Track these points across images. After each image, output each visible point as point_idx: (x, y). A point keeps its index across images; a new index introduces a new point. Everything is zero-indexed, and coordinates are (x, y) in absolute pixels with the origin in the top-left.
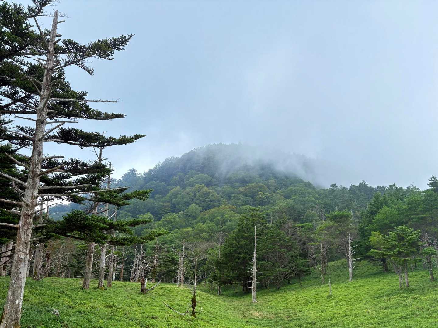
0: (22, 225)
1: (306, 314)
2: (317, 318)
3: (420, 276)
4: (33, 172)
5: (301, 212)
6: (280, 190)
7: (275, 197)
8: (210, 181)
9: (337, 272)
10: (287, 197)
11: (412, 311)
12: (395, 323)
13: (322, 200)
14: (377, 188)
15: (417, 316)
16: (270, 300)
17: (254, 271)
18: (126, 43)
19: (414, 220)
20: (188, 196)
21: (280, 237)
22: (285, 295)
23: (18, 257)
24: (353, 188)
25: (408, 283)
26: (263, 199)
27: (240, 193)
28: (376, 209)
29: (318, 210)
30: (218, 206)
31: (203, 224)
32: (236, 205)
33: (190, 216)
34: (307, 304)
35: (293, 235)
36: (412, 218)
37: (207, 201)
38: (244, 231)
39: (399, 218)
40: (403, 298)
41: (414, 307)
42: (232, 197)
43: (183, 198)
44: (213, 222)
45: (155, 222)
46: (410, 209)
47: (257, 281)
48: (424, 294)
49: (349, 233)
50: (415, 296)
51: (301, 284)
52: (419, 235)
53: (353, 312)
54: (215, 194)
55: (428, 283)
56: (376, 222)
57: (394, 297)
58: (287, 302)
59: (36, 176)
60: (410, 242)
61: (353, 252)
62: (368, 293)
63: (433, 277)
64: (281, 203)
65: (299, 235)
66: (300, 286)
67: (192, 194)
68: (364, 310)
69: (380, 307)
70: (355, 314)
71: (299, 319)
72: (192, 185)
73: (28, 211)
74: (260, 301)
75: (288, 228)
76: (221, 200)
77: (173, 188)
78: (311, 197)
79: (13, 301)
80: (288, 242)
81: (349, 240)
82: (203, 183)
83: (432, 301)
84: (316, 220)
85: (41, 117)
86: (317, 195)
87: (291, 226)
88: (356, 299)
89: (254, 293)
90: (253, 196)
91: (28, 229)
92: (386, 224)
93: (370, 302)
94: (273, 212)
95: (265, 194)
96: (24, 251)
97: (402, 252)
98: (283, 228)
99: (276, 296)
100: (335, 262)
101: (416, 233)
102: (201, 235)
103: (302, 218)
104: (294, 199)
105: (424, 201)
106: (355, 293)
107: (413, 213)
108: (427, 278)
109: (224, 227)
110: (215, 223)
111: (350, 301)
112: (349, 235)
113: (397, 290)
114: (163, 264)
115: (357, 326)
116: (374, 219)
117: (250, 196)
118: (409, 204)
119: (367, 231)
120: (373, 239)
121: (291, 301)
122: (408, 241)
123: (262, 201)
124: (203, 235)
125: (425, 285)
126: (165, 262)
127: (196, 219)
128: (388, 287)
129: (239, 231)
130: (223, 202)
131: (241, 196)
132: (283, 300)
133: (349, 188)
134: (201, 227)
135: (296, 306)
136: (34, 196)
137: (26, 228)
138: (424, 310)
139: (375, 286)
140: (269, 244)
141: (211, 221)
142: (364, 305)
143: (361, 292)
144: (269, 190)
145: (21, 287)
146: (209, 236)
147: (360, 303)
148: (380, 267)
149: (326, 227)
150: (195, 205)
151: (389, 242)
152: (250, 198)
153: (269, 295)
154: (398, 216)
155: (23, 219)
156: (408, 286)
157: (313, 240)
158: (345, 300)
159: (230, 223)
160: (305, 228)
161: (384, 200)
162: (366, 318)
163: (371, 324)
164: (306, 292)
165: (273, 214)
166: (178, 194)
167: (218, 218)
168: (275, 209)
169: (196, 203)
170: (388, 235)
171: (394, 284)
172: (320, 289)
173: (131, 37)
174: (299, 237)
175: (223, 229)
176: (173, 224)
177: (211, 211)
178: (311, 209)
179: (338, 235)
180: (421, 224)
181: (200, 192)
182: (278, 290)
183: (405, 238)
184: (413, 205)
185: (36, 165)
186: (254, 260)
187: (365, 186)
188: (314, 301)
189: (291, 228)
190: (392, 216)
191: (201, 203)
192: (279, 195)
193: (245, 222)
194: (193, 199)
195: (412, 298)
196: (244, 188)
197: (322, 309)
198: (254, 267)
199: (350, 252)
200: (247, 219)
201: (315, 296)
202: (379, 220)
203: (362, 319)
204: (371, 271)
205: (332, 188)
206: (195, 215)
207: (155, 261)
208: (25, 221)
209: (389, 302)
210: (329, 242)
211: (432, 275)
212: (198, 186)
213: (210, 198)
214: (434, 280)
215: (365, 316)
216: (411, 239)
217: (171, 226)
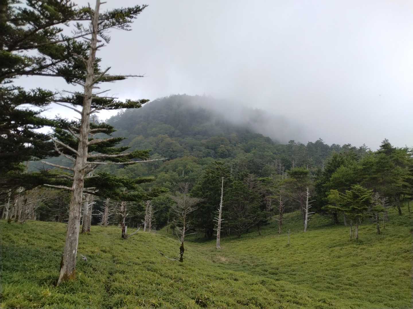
0: (76, 188)
1: (269, 260)
2: (279, 264)
3: (367, 229)
4: (83, 142)
5: (260, 166)
6: (241, 143)
7: (236, 150)
8: (174, 132)
9: (292, 223)
10: (247, 151)
11: (361, 260)
12: (348, 270)
13: (280, 155)
14: (332, 146)
15: (366, 264)
16: (233, 247)
17: (220, 221)
18: (139, 12)
19: (367, 179)
20: (151, 145)
21: (244, 190)
22: (247, 243)
23: (74, 215)
24: (310, 144)
25: (358, 236)
26: (224, 152)
27: (202, 145)
28: (333, 168)
29: (276, 165)
30: (181, 157)
31: (166, 173)
32: (198, 156)
33: (152, 165)
34: (267, 252)
35: (254, 188)
36: (366, 178)
37: (170, 152)
38: (209, 183)
39: (353, 177)
40: (353, 248)
41: (363, 257)
42: (194, 148)
43: (146, 148)
44: (176, 171)
45: (118, 169)
46: (364, 169)
47: (221, 229)
48: (371, 246)
49: (308, 189)
50: (364, 247)
51: (259, 233)
52: (372, 194)
53: (310, 260)
54: (178, 145)
55: (375, 236)
56: (333, 180)
57: (346, 247)
58: (249, 249)
59: (86, 145)
60: (364, 200)
61: (310, 206)
62: (322, 243)
63: (379, 231)
64: (241, 157)
65: (259, 188)
66: (259, 235)
67: (155, 144)
68: (320, 258)
69: (334, 256)
70: (312, 261)
71: (263, 265)
72: (155, 135)
73: (81, 176)
74: (224, 247)
75: (250, 181)
76: (184, 151)
77: (136, 137)
78: (270, 152)
79: (71, 251)
80: (251, 195)
81: (307, 195)
82: (167, 133)
83: (378, 251)
84: (273, 174)
85: (88, 93)
86: (275, 151)
87: (252, 180)
88: (312, 248)
89: (218, 240)
90: (214, 149)
91: (80, 192)
92: (342, 182)
93: (325, 251)
94: (233, 165)
95: (226, 147)
96: (78, 209)
97: (356, 209)
98: (245, 181)
99: (238, 244)
100: (289, 214)
101: (370, 193)
102: (164, 183)
103: (260, 171)
104: (254, 153)
105: (377, 163)
106: (310, 243)
107: (367, 173)
108: (374, 231)
109: (187, 177)
110: (177, 173)
111: (307, 250)
112: (308, 190)
113: (347, 241)
114: (130, 210)
115: (315, 271)
116: (331, 177)
117: (212, 149)
118: (364, 165)
119: (323, 187)
120: (331, 196)
121: (253, 249)
122: (362, 199)
123: (223, 153)
124: (166, 184)
125: (372, 238)
126: (132, 208)
127: (158, 168)
128: (340, 238)
129: (205, 183)
130: (185, 153)
131: (203, 148)
132: (245, 247)
133: (306, 145)
134: (164, 176)
135: (257, 253)
136: (85, 163)
137: (79, 191)
138: (371, 260)
139: (328, 237)
140: (233, 195)
141: (174, 171)
142: (319, 254)
143: (316, 242)
144: (230, 143)
145: (76, 240)
146: (171, 185)
147: (316, 251)
148: (330, 220)
149: (286, 182)
150: (158, 154)
151: (345, 199)
152: (212, 151)
153: (232, 242)
154: (353, 175)
155: (76, 183)
156: (357, 238)
157: (271, 193)
158: (302, 249)
159: (193, 174)
160: (265, 182)
161: (341, 159)
162: (322, 265)
163: (327, 270)
164: (266, 240)
165: (233, 166)
166: (141, 143)
167: (180, 168)
168: (236, 162)
169: (159, 153)
170: (345, 193)
171: (344, 235)
172: (278, 238)
173: (144, 7)
174: (259, 189)
175: (185, 179)
176: (136, 172)
177: (174, 161)
178: (269, 163)
179: (296, 190)
180: (373, 183)
181: (163, 142)
182: (239, 238)
183: (360, 197)
184: (367, 166)
185: (85, 136)
186: (220, 211)
187: (322, 143)
188: (274, 249)
189: (252, 181)
190: (348, 175)
191: (164, 153)
192: (240, 149)
193: (211, 174)
194: (156, 149)
195: (361, 249)
196: (206, 140)
197: (282, 256)
198: (220, 217)
199: (307, 206)
200: (213, 172)
201: (275, 244)
202: (336, 179)
203: (319, 265)
204: (323, 223)
205: (290, 144)
206: (157, 164)
207: (122, 207)
208: (78, 184)
209: (341, 251)
210: (287, 196)
211: (378, 228)
212: (161, 136)
213: (172, 149)
214: (379, 234)
215: (321, 263)
216: (365, 197)
217: (134, 173)
